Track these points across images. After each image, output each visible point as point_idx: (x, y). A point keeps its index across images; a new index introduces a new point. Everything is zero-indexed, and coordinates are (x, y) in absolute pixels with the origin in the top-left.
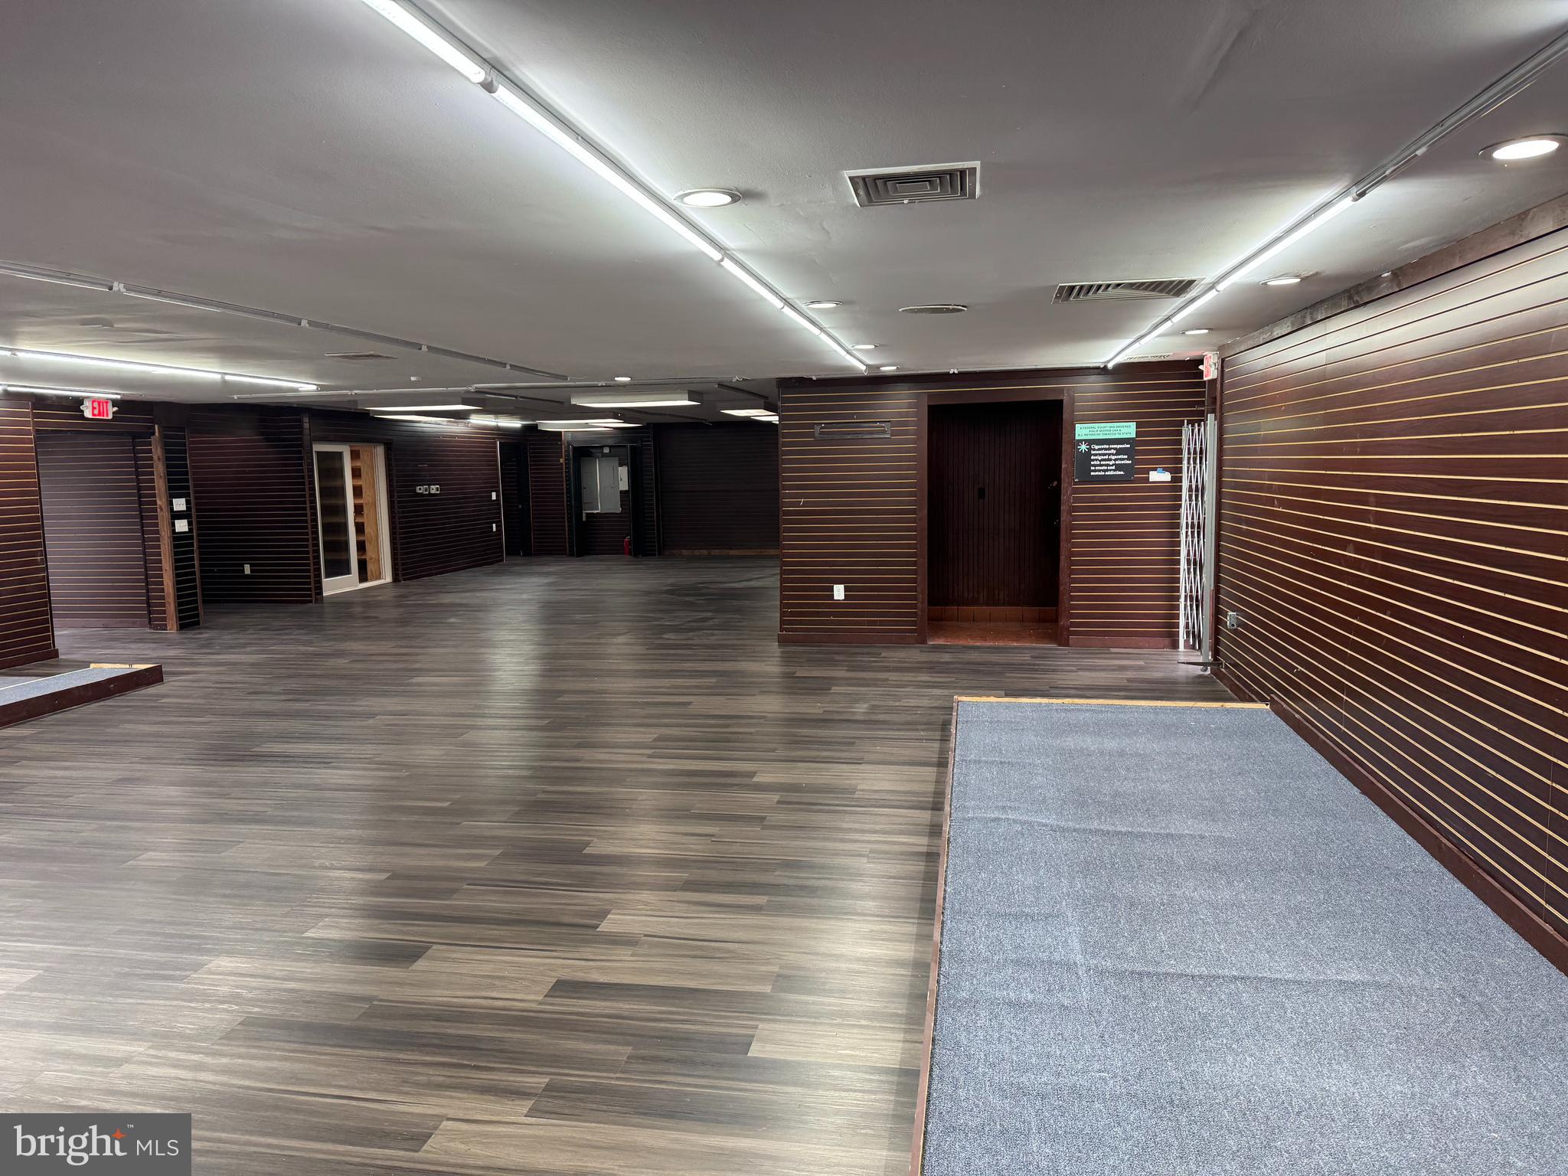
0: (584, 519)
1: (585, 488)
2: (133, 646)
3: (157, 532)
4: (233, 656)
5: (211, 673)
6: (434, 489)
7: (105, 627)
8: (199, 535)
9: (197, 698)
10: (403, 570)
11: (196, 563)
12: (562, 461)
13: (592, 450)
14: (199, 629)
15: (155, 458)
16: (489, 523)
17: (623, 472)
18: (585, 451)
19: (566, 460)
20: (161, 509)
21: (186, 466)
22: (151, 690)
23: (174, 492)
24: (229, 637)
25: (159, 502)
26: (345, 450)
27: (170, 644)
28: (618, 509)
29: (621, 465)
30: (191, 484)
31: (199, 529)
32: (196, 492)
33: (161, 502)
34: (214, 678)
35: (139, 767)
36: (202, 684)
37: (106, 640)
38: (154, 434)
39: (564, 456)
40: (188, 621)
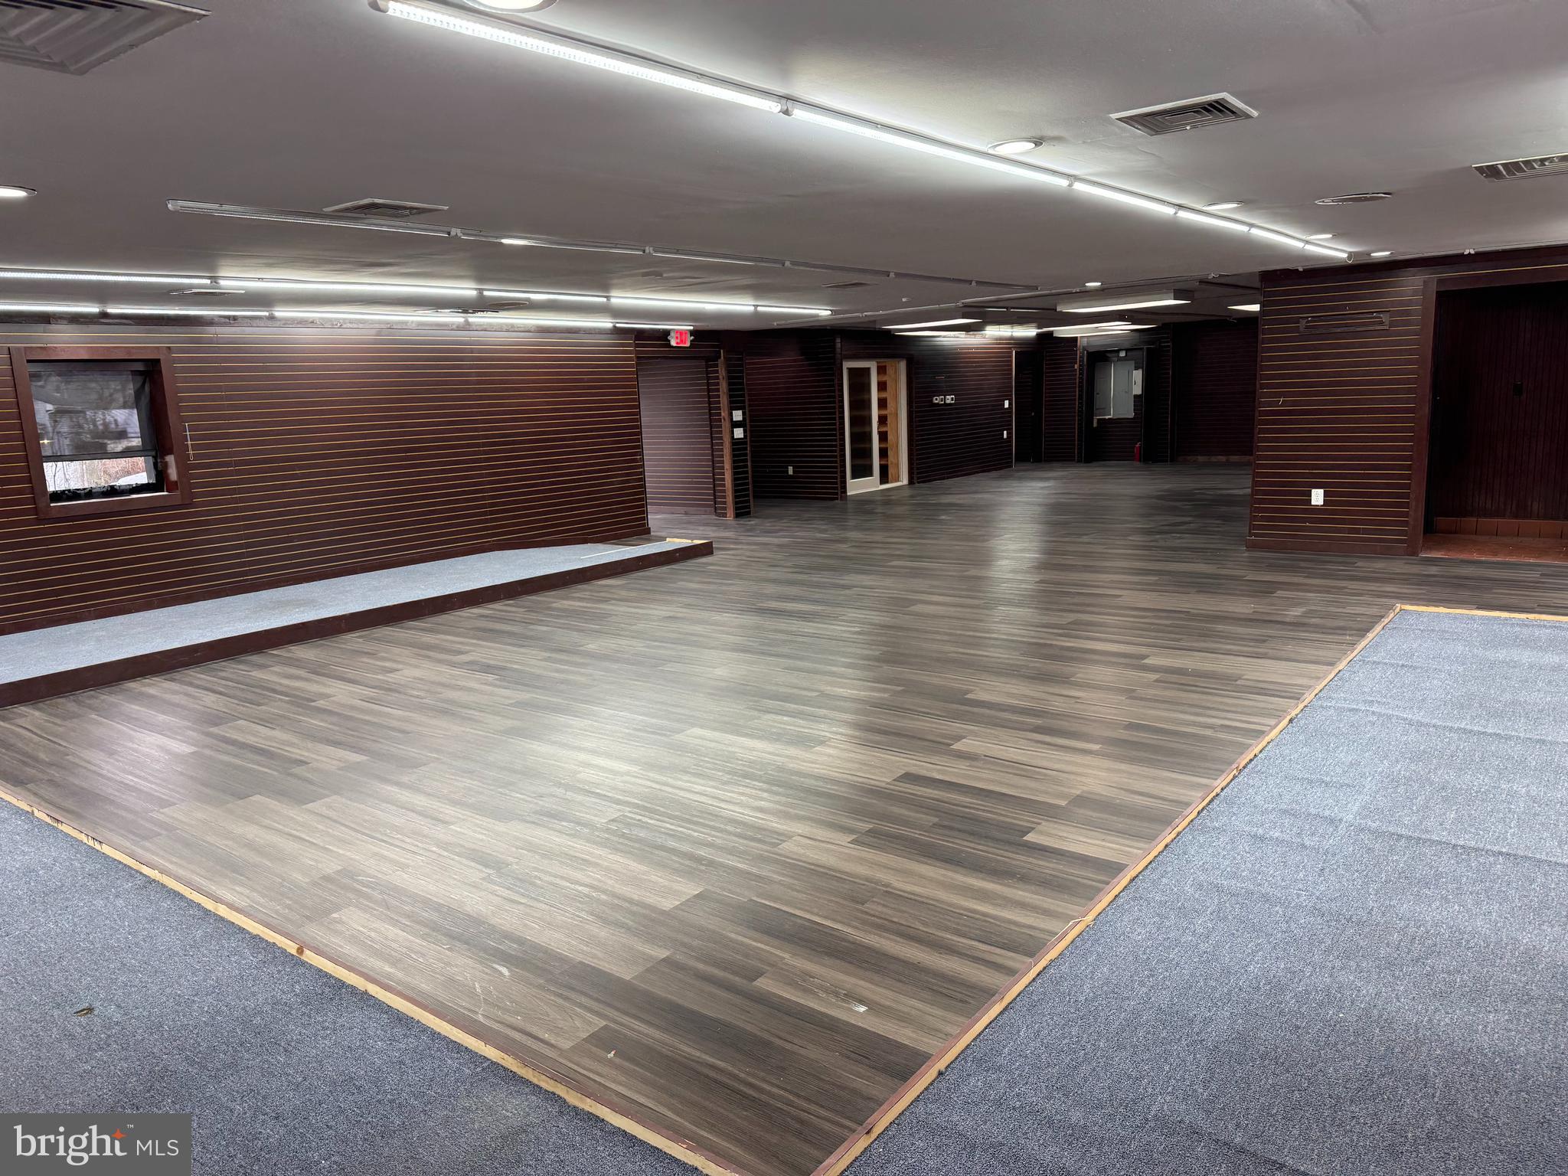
0: (1095, 425)
1: (1098, 394)
2: (701, 528)
3: (721, 438)
4: (767, 539)
5: (747, 550)
6: (949, 399)
7: (686, 513)
8: (751, 441)
9: (733, 567)
10: (917, 475)
11: (749, 464)
12: (1076, 366)
13: (1108, 355)
14: (750, 517)
15: (721, 377)
16: (1000, 430)
17: (1138, 375)
18: (1100, 357)
19: (1080, 365)
20: (724, 419)
21: (742, 384)
22: (704, 560)
23: (733, 406)
24: (768, 524)
25: (723, 414)
26: (872, 365)
27: (726, 527)
28: (1130, 414)
29: (1136, 368)
30: (747, 398)
31: (751, 436)
32: (750, 405)
33: (724, 414)
34: (748, 554)
35: (681, 610)
36: (738, 558)
37: (685, 523)
38: (720, 357)
39: (1078, 363)
40: (742, 512)
